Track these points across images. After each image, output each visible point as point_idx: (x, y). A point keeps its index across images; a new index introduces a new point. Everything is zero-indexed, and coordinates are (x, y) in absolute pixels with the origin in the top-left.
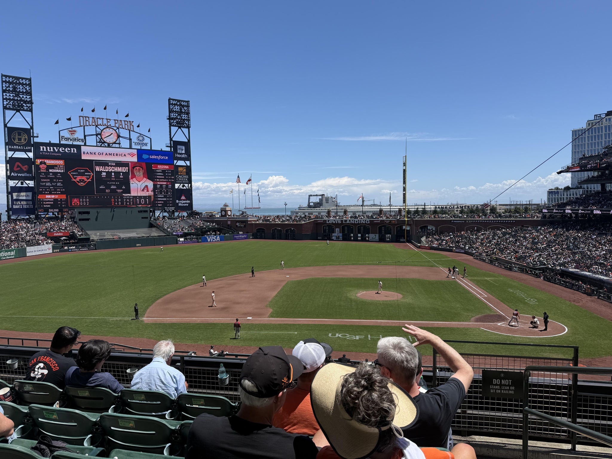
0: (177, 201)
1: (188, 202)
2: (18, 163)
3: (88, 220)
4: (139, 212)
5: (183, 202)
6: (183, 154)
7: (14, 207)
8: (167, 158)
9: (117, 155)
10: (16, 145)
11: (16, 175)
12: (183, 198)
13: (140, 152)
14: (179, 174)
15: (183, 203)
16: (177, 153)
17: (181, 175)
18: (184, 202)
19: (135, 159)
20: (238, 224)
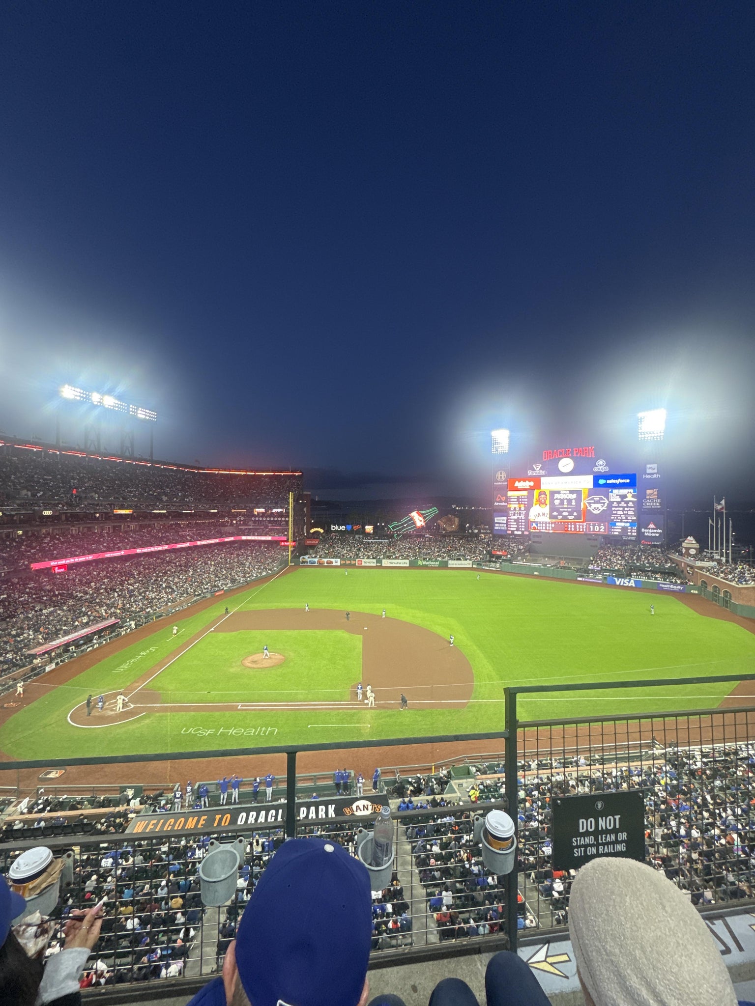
0: (643, 530)
1: (661, 531)
2: (499, 495)
3: (541, 543)
4: (589, 539)
5: (650, 531)
6: (655, 473)
7: (496, 528)
8: (628, 481)
9: (572, 483)
10: (499, 482)
11: (497, 504)
12: (652, 526)
13: (596, 479)
14: (648, 497)
15: (652, 533)
16: (646, 473)
17: (649, 499)
18: (653, 531)
19: (591, 486)
20: (688, 569)
